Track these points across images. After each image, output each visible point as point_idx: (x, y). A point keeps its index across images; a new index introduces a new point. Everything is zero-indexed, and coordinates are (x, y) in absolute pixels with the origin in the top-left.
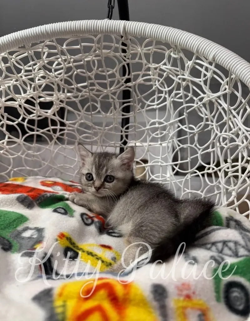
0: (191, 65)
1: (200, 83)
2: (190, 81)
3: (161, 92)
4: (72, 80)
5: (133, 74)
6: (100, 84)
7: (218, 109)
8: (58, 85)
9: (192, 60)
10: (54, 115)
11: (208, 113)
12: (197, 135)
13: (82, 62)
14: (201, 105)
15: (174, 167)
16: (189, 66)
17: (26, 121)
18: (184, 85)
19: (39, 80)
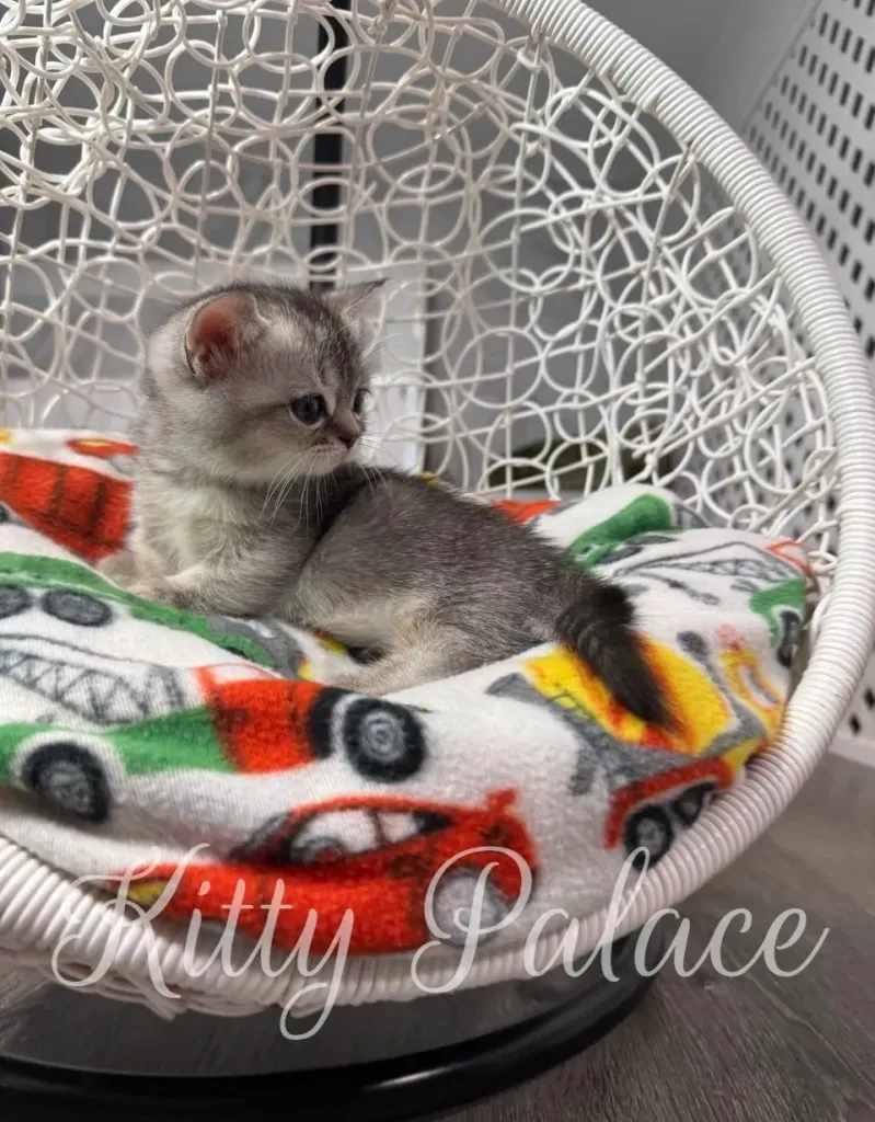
0: (570, 100)
1: (581, 155)
2: (549, 145)
3: (448, 157)
5: (373, 85)
9: (575, 86)
10: (82, 197)
11: (584, 241)
12: (539, 302)
13: (214, 17)
14: (570, 220)
15: (463, 391)
16: (561, 102)
18: (528, 151)
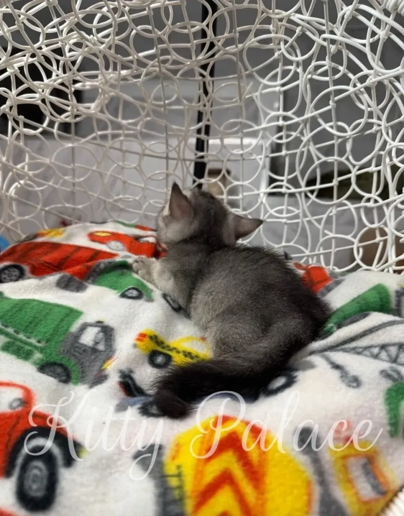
0: (350, 15)
1: (362, 48)
2: (345, 45)
3: (289, 62)
4: (129, 46)
5: (238, 29)
6: (178, 51)
7: (391, 97)
8: (105, 57)
9: (351, 4)
10: (102, 111)
11: (373, 103)
12: (350, 141)
13: (146, 12)
14: (363, 90)
15: (309, 194)
16: (345, 16)
17: (56, 126)
18: (332, 51)
19: (70, 50)
